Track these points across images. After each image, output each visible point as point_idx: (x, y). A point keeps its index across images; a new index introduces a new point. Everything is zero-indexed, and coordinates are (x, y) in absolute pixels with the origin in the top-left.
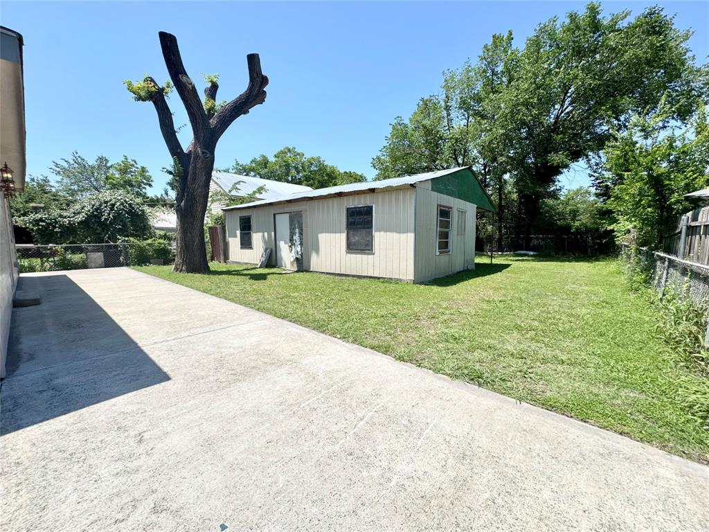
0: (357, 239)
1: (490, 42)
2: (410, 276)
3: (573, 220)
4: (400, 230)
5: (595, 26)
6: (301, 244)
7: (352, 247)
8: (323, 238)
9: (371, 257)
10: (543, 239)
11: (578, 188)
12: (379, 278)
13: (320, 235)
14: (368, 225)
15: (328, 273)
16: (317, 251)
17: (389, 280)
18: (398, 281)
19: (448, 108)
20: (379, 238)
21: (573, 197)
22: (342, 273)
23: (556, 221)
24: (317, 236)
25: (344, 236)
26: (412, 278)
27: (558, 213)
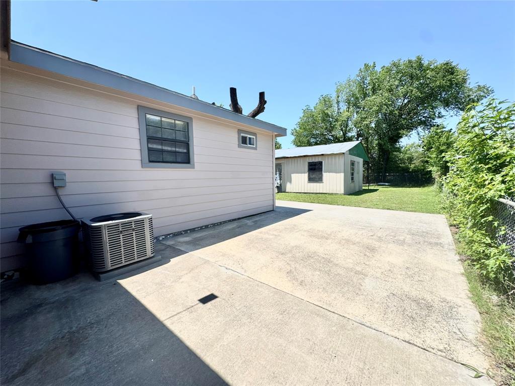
0: (314, 176)
1: (363, 67)
2: (342, 191)
3: (410, 163)
4: (336, 172)
5: (420, 66)
6: (280, 179)
7: (311, 180)
8: (294, 176)
9: (321, 184)
10: (394, 176)
11: (413, 143)
12: (326, 193)
13: (292, 175)
14: (320, 170)
15: (297, 193)
16: (290, 182)
17: (332, 194)
18: (336, 194)
19: (338, 102)
20: (325, 175)
21: (409, 149)
22: (305, 192)
23: (399, 164)
24: (291, 176)
25: (306, 175)
26: (343, 192)
27: (400, 159)
